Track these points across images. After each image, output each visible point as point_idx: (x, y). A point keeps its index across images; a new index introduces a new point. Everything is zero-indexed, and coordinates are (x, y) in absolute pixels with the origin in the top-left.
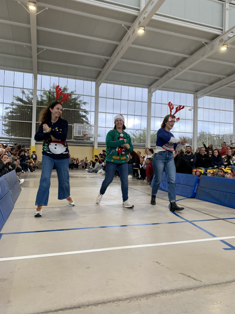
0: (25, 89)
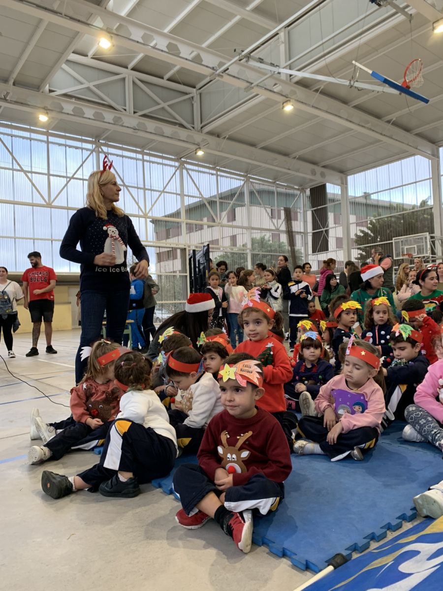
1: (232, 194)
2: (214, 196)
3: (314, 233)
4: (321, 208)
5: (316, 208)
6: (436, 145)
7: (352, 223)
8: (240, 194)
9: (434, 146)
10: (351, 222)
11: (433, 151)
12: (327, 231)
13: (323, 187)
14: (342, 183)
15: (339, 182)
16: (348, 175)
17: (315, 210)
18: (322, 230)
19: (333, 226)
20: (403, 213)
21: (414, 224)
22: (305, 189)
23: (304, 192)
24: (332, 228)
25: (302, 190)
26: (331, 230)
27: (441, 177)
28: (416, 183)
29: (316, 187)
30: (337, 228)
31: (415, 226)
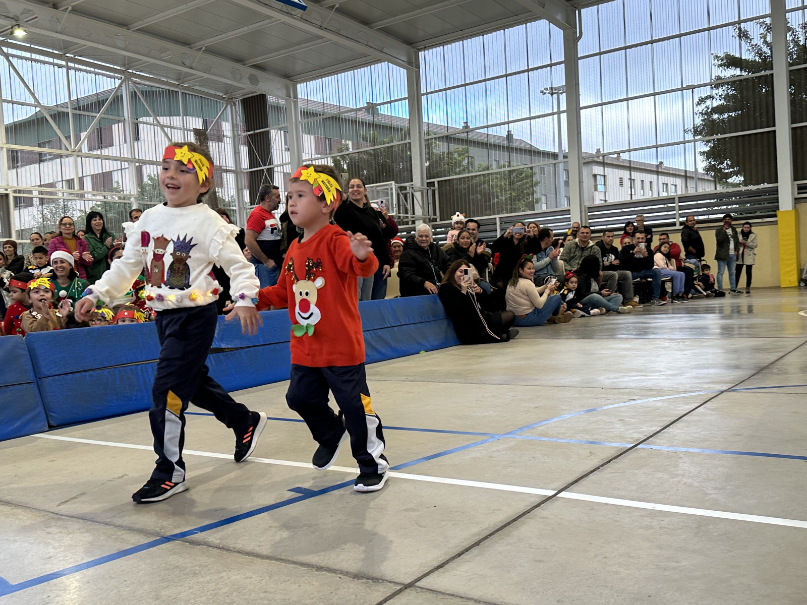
0: (745, 21)
1: (99, 102)
2: (65, 105)
3: (252, 172)
4: (260, 133)
5: (252, 132)
6: (414, 48)
8: (114, 100)
9: (412, 50)
11: (409, 57)
14: (288, 95)
15: (284, 92)
16: (297, 82)
17: (252, 134)
18: (263, 168)
19: (279, 163)
20: (377, 147)
21: (389, 166)
22: (234, 100)
23: (233, 104)
24: (277, 166)
25: (230, 100)
26: (276, 169)
27: (422, 97)
28: (390, 102)
29: (252, 97)
30: (285, 166)
31: (389, 169)
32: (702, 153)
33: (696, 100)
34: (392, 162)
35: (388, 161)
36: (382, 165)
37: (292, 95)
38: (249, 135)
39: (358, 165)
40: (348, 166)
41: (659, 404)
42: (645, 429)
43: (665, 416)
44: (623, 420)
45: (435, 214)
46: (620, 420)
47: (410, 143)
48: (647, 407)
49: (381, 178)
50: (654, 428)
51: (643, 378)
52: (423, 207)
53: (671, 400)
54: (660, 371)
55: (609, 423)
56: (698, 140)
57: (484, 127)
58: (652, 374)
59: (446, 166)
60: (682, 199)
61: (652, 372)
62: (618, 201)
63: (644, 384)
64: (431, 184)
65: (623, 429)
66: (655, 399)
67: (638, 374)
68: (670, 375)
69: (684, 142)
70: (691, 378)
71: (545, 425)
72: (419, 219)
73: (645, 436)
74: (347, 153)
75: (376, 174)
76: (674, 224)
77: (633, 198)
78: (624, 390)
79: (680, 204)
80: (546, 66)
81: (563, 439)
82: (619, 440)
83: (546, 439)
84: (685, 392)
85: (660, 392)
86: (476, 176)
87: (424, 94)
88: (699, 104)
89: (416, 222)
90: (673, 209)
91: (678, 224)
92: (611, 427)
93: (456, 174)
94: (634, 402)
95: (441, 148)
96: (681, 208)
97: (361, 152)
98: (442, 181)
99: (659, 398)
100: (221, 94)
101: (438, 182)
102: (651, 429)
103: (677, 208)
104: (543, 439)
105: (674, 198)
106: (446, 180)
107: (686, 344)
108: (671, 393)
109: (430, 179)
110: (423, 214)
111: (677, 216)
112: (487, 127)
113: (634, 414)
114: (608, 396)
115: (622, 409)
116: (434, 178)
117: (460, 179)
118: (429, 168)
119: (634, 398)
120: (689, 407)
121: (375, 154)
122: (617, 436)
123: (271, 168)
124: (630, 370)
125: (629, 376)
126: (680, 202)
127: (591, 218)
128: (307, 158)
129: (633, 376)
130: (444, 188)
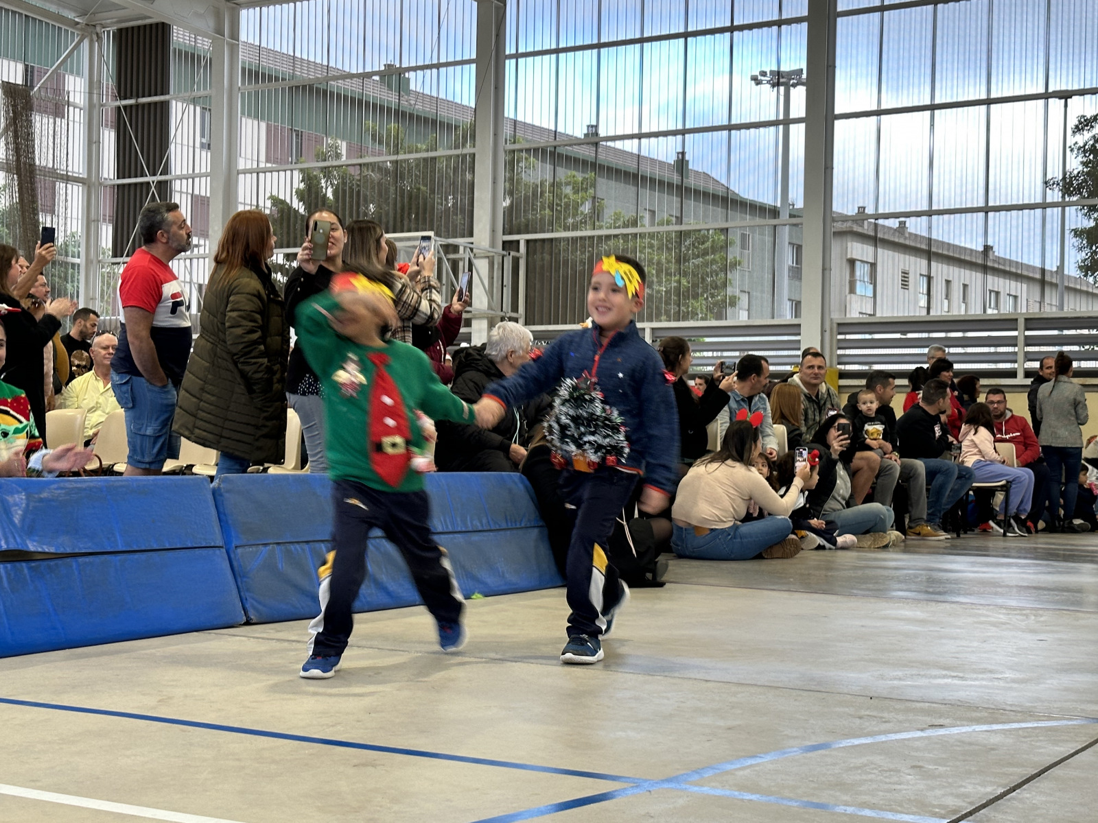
3: (124, 185)
4: (149, 104)
5: (131, 102)
7: (245, 172)
10: (241, 166)
12: (164, 187)
13: (161, 31)
14: (220, 31)
15: (209, 24)
16: (240, 5)
17: (131, 106)
18: (149, 179)
19: (185, 172)
20: (401, 157)
21: (425, 199)
22: (98, 29)
23: (95, 37)
24: (181, 178)
25: (90, 29)
26: (177, 185)
27: (507, 62)
28: (438, 66)
29: (139, 27)
30: (197, 180)
31: (425, 204)
32: (1078, 233)
33: (1072, 122)
34: (433, 191)
35: (422, 187)
36: (410, 198)
37: (226, 30)
38: (125, 107)
39: (359, 192)
40: (335, 193)
41: (995, 739)
42: (969, 789)
43: (1011, 765)
44: (920, 767)
45: (515, 308)
46: (913, 767)
47: (473, 156)
48: (970, 744)
49: (406, 223)
50: (989, 789)
51: (956, 682)
52: (490, 293)
53: (1021, 732)
54: (991, 672)
55: (891, 770)
56: (1071, 204)
57: (631, 137)
58: (975, 676)
59: (547, 211)
60: (1031, 323)
61: (974, 671)
62: (901, 314)
63: (961, 695)
64: (509, 246)
65: (922, 787)
66: (985, 727)
67: (944, 672)
68: (1014, 681)
69: (1044, 206)
70: (1059, 690)
71: (751, 766)
72: (480, 317)
73: (971, 803)
74: (335, 163)
75: (395, 214)
76: (1012, 374)
77: (931, 314)
78: (918, 705)
79: (1028, 333)
80: (769, 24)
81: (791, 799)
82: (915, 810)
83: (753, 797)
84: (1050, 718)
85: (994, 714)
86: (608, 237)
87: (511, 57)
88: (1078, 129)
89: (474, 323)
90: (1012, 342)
91: (1021, 374)
92: (895, 779)
93: (566, 228)
94: (942, 732)
95: (537, 173)
96: (1029, 341)
97: (364, 164)
98: (535, 241)
99: (995, 727)
100: (71, 15)
101: (528, 242)
102: (982, 790)
103: (1021, 341)
104: (748, 796)
105: (1017, 320)
106: (543, 240)
107: (1042, 619)
108: (1019, 716)
109: (510, 233)
110: (490, 307)
111: (1021, 357)
112: (640, 136)
113: (944, 756)
114: (885, 715)
115: (917, 744)
116: (519, 233)
117: (574, 240)
118: (509, 212)
119: (941, 721)
120: (1062, 749)
121: (398, 171)
122: (909, 800)
123: (166, 182)
124: (926, 664)
125: (925, 676)
126: (1027, 329)
127: (841, 345)
128: (249, 166)
129: (935, 677)
130: (538, 257)
